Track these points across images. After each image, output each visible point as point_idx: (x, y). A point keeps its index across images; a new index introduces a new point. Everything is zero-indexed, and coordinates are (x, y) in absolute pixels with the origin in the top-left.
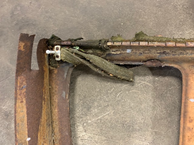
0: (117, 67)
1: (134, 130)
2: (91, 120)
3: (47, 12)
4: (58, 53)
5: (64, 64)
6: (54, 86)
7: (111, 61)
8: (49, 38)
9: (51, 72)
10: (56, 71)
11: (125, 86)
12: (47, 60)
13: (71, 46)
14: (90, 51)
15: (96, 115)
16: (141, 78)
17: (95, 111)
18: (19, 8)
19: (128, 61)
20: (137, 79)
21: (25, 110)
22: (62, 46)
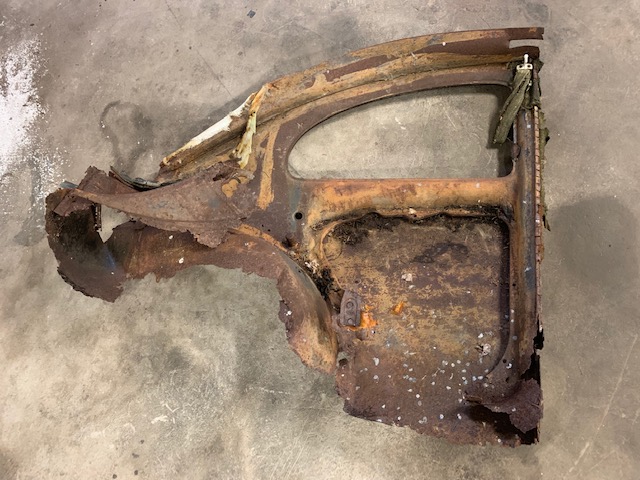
0: (510, 124)
1: (435, 150)
2: (446, 111)
3: (570, 62)
4: (525, 67)
5: (512, 75)
6: (488, 68)
7: (517, 117)
8: (541, 58)
9: (504, 64)
10: (504, 68)
11: (485, 140)
12: (517, 58)
13: (532, 78)
14: (527, 96)
15: (451, 114)
16: (495, 156)
17: (457, 113)
18: (574, 35)
19: (518, 132)
20: (494, 152)
21: (473, 38)
22: (532, 71)
